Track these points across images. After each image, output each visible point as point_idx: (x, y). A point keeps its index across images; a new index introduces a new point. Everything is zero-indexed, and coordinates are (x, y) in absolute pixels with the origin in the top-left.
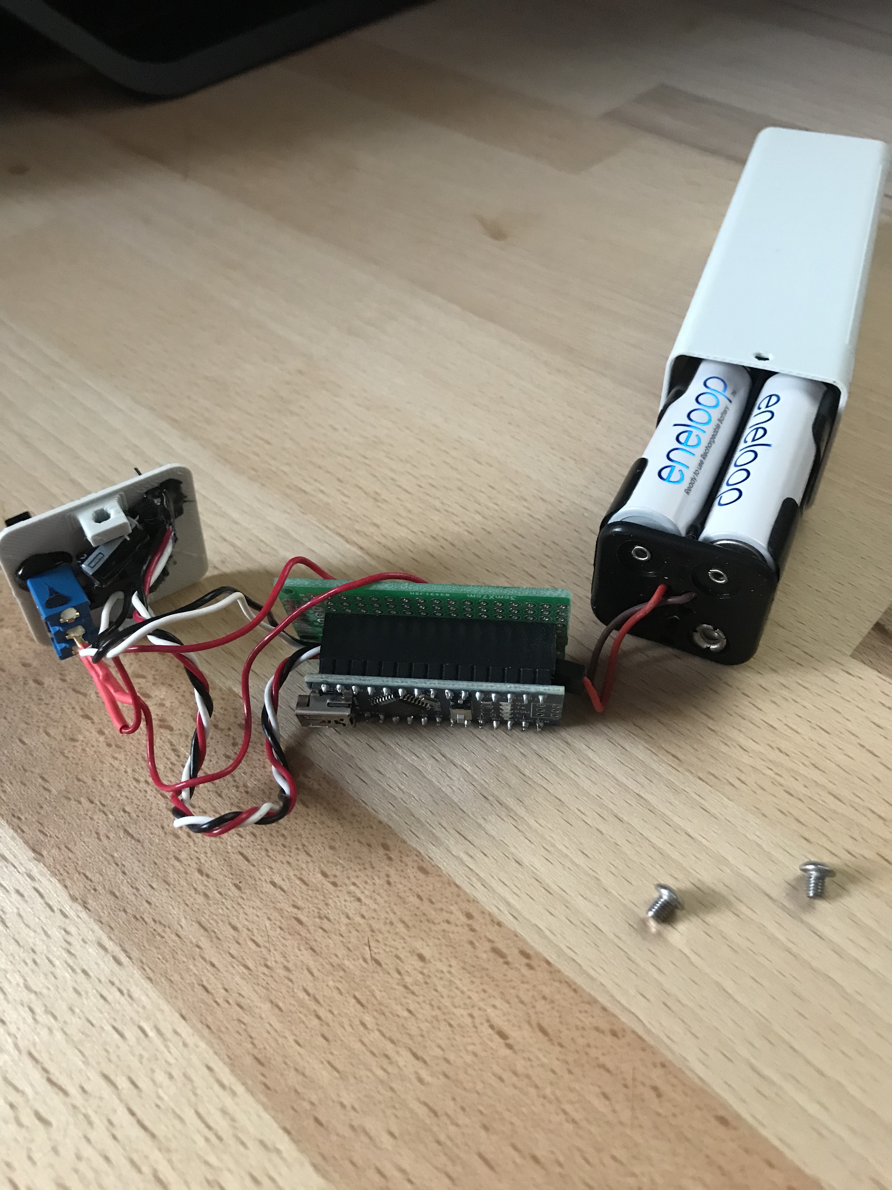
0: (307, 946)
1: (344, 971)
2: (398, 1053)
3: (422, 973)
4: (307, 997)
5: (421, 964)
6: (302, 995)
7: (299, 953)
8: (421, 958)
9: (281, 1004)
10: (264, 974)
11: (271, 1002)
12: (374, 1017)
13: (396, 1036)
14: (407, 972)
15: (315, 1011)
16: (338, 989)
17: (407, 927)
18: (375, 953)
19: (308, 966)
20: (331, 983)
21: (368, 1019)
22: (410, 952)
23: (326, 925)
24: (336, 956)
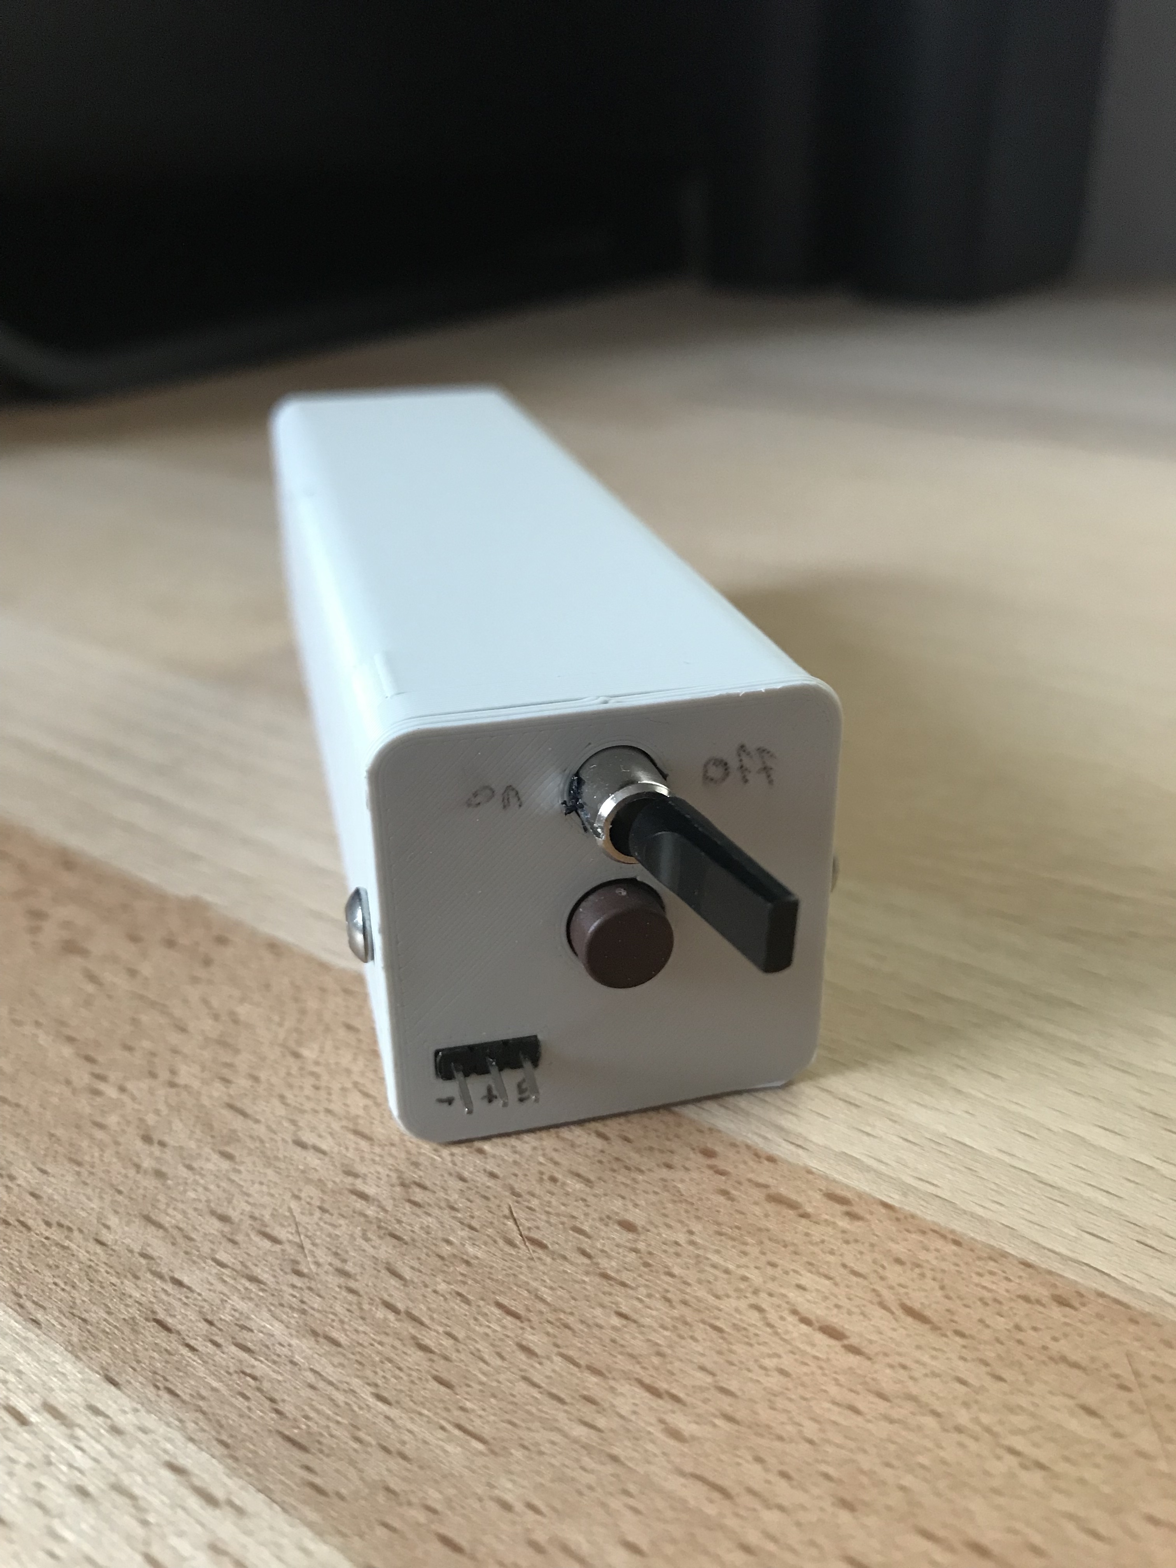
0: (382, 1232)
1: (468, 1263)
2: (612, 1389)
3: (636, 1251)
4: (391, 1316)
5: (631, 1236)
6: (381, 1313)
7: (365, 1245)
8: (628, 1226)
9: (335, 1334)
10: (293, 1286)
11: (315, 1333)
12: (548, 1334)
13: (601, 1360)
14: (602, 1251)
15: (414, 1338)
16: (459, 1294)
17: (588, 1182)
18: (529, 1229)
19: (388, 1263)
20: (442, 1287)
21: (533, 1339)
22: (601, 1219)
23: (419, 1195)
24: (448, 1242)
